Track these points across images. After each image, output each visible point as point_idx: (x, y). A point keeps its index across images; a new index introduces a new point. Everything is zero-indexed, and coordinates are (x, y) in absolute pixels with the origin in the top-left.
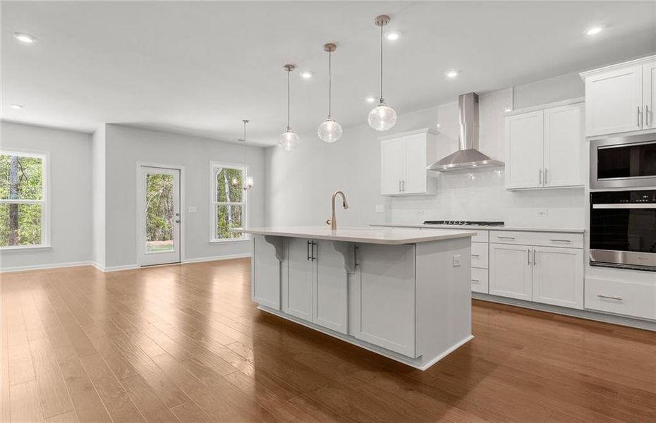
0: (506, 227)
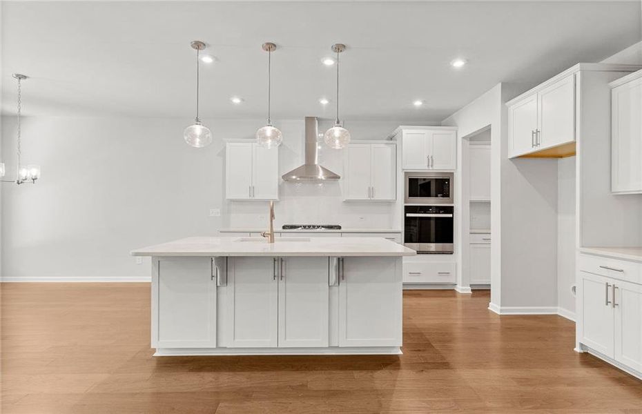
0: (342, 230)
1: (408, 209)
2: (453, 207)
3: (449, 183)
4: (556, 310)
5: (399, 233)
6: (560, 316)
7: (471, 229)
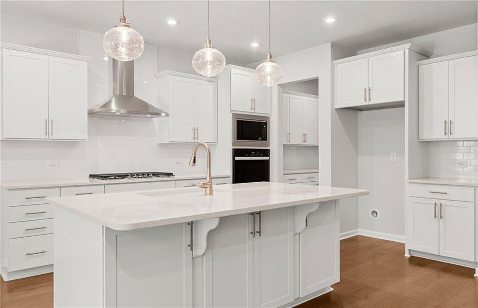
0: (178, 177)
1: (237, 153)
2: (269, 150)
3: (266, 126)
4: (357, 232)
5: (229, 177)
6: (361, 236)
7: (284, 170)
